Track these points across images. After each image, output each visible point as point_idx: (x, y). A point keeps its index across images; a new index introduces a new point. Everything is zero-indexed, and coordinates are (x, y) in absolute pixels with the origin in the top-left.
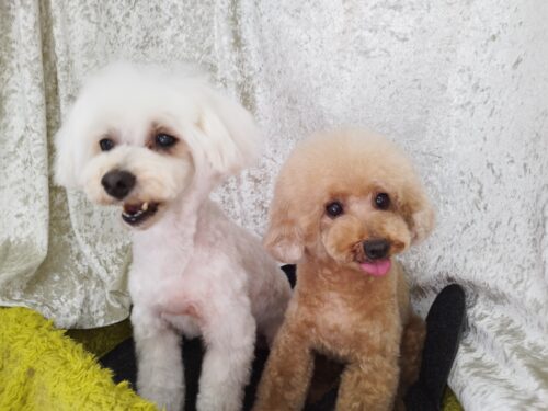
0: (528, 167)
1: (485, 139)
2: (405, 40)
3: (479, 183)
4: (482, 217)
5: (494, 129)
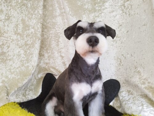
1: (121, 49)
3: (120, 59)
4: (122, 68)
5: (123, 46)
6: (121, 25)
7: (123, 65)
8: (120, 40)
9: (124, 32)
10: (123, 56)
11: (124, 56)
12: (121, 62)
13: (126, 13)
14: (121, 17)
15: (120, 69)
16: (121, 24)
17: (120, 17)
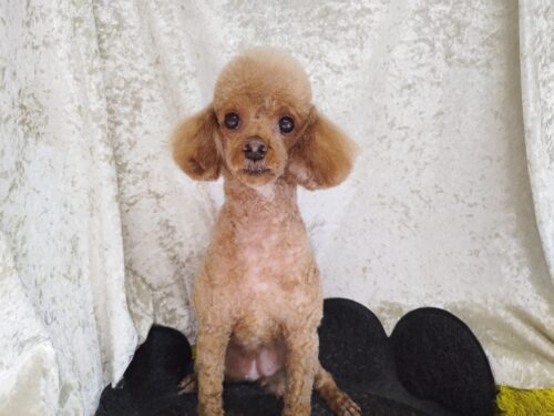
0: (460, 198)
1: (406, 170)
2: (339, 72)
3: (404, 206)
5: (415, 163)
6: (409, 87)
8: (404, 139)
9: (421, 113)
10: (416, 197)
11: (421, 198)
12: (407, 214)
13: (432, 45)
14: (411, 55)
16: (410, 82)
17: (407, 54)
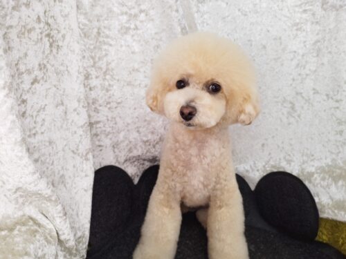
0: (330, 96)
1: (294, 80)
3: (291, 103)
4: (297, 121)
5: (300, 75)
7: (299, 116)
8: (292, 60)
9: (305, 42)
10: (299, 97)
11: (303, 97)
12: (293, 108)
15: (289, 124)
